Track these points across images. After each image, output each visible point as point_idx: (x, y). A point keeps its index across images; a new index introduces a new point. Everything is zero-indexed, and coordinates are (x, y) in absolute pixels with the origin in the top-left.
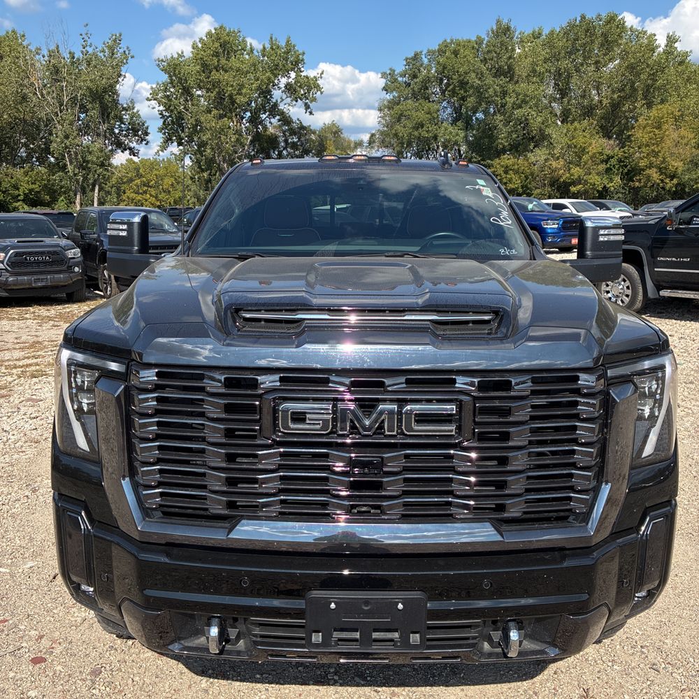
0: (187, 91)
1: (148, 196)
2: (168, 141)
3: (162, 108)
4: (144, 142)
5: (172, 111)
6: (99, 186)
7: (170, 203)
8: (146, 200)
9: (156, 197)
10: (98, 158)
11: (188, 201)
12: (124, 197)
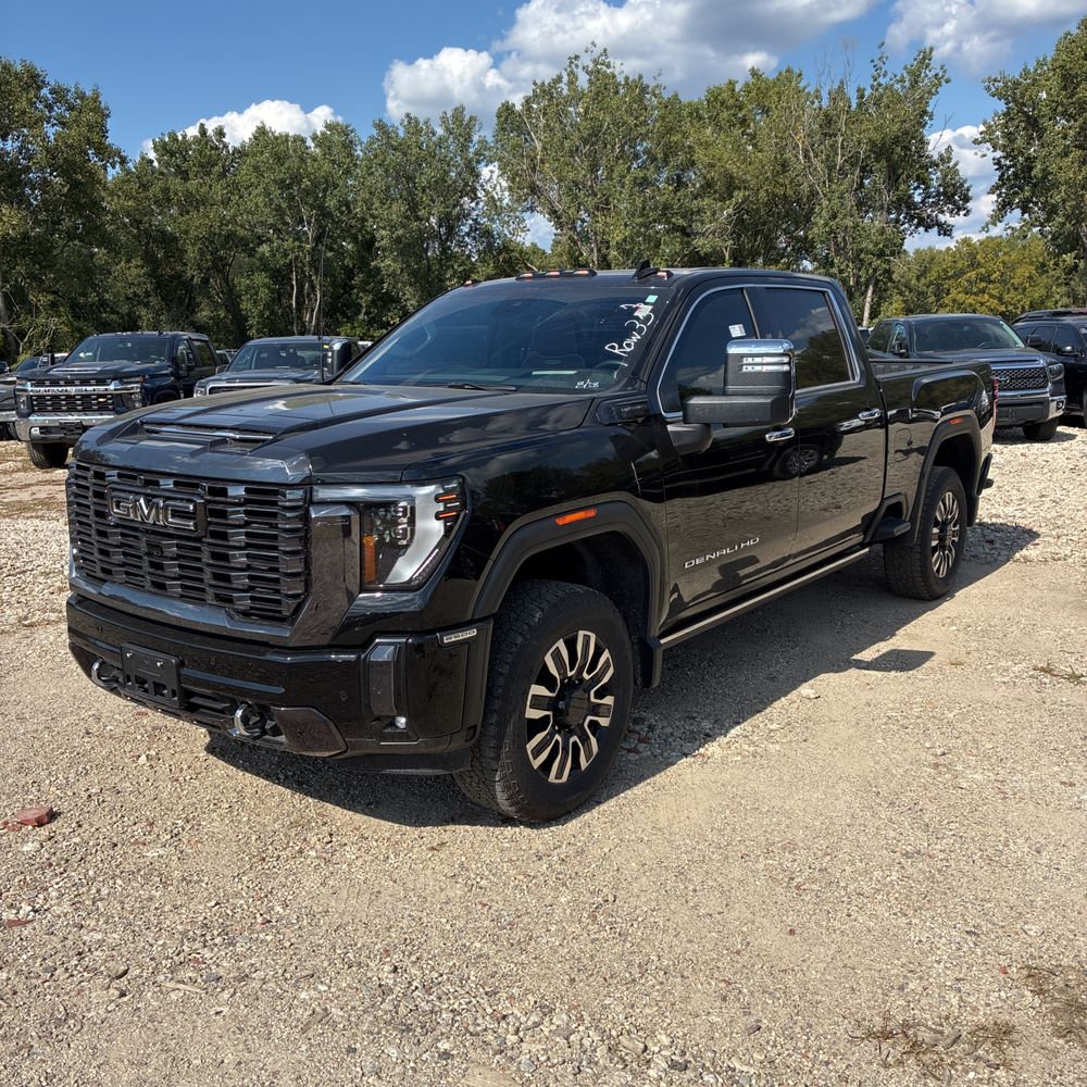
0: (1033, 123)
1: (986, 296)
2: (1004, 207)
3: (999, 154)
4: (962, 213)
5: (1015, 157)
6: (876, 285)
7: (1023, 308)
8: (982, 304)
9: (1000, 299)
10: (876, 244)
11: (1056, 302)
12: (947, 300)
